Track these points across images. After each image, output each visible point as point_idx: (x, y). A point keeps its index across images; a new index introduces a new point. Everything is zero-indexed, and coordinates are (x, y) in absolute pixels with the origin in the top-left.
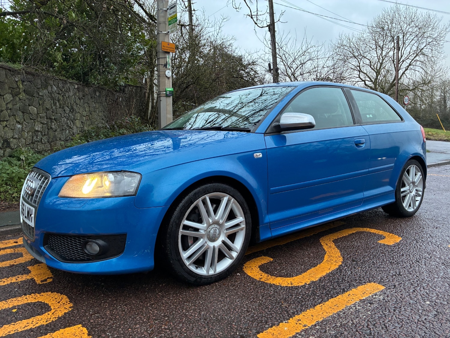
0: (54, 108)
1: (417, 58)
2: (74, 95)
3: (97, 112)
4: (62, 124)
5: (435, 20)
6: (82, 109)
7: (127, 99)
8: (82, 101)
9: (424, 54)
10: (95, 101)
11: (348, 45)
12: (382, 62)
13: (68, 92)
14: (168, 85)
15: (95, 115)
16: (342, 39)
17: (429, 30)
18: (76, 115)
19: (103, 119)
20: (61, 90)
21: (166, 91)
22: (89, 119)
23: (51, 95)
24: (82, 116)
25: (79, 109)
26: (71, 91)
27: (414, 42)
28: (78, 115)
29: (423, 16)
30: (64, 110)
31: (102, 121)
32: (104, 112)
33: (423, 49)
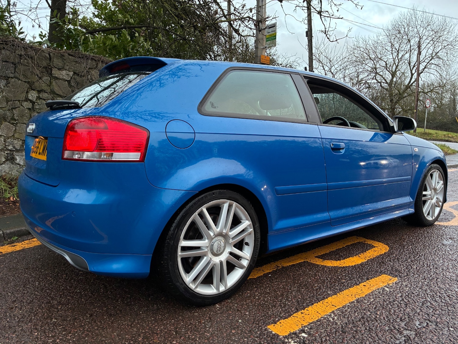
1: (433, 61)
5: (451, 24)
9: (440, 58)
11: (365, 47)
12: (398, 64)
16: (359, 40)
17: (445, 34)
27: (430, 45)
29: (440, 20)
33: (438, 52)
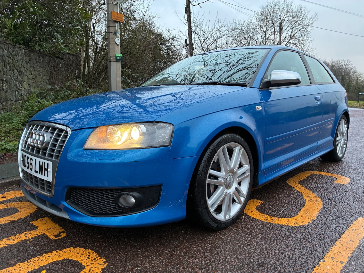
0: (5, 70)
1: (291, 41)
2: (21, 59)
3: (42, 76)
4: (12, 85)
5: (305, 12)
6: (28, 72)
7: (65, 65)
8: (29, 64)
9: (296, 38)
10: (40, 66)
11: (240, 29)
12: (266, 43)
13: (17, 56)
14: (117, 51)
15: (39, 78)
16: (236, 23)
17: (300, 19)
18: (24, 77)
19: (46, 82)
20: (11, 54)
21: (116, 57)
22: (34, 82)
23: (3, 58)
24: (29, 78)
25: (26, 72)
26: (19, 55)
27: (289, 28)
28: (25, 78)
29: (297, 8)
30: (14, 73)
31: (46, 84)
32: (47, 76)
33: (295, 34)
